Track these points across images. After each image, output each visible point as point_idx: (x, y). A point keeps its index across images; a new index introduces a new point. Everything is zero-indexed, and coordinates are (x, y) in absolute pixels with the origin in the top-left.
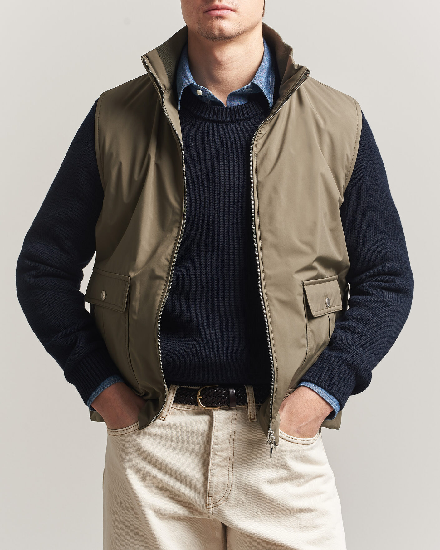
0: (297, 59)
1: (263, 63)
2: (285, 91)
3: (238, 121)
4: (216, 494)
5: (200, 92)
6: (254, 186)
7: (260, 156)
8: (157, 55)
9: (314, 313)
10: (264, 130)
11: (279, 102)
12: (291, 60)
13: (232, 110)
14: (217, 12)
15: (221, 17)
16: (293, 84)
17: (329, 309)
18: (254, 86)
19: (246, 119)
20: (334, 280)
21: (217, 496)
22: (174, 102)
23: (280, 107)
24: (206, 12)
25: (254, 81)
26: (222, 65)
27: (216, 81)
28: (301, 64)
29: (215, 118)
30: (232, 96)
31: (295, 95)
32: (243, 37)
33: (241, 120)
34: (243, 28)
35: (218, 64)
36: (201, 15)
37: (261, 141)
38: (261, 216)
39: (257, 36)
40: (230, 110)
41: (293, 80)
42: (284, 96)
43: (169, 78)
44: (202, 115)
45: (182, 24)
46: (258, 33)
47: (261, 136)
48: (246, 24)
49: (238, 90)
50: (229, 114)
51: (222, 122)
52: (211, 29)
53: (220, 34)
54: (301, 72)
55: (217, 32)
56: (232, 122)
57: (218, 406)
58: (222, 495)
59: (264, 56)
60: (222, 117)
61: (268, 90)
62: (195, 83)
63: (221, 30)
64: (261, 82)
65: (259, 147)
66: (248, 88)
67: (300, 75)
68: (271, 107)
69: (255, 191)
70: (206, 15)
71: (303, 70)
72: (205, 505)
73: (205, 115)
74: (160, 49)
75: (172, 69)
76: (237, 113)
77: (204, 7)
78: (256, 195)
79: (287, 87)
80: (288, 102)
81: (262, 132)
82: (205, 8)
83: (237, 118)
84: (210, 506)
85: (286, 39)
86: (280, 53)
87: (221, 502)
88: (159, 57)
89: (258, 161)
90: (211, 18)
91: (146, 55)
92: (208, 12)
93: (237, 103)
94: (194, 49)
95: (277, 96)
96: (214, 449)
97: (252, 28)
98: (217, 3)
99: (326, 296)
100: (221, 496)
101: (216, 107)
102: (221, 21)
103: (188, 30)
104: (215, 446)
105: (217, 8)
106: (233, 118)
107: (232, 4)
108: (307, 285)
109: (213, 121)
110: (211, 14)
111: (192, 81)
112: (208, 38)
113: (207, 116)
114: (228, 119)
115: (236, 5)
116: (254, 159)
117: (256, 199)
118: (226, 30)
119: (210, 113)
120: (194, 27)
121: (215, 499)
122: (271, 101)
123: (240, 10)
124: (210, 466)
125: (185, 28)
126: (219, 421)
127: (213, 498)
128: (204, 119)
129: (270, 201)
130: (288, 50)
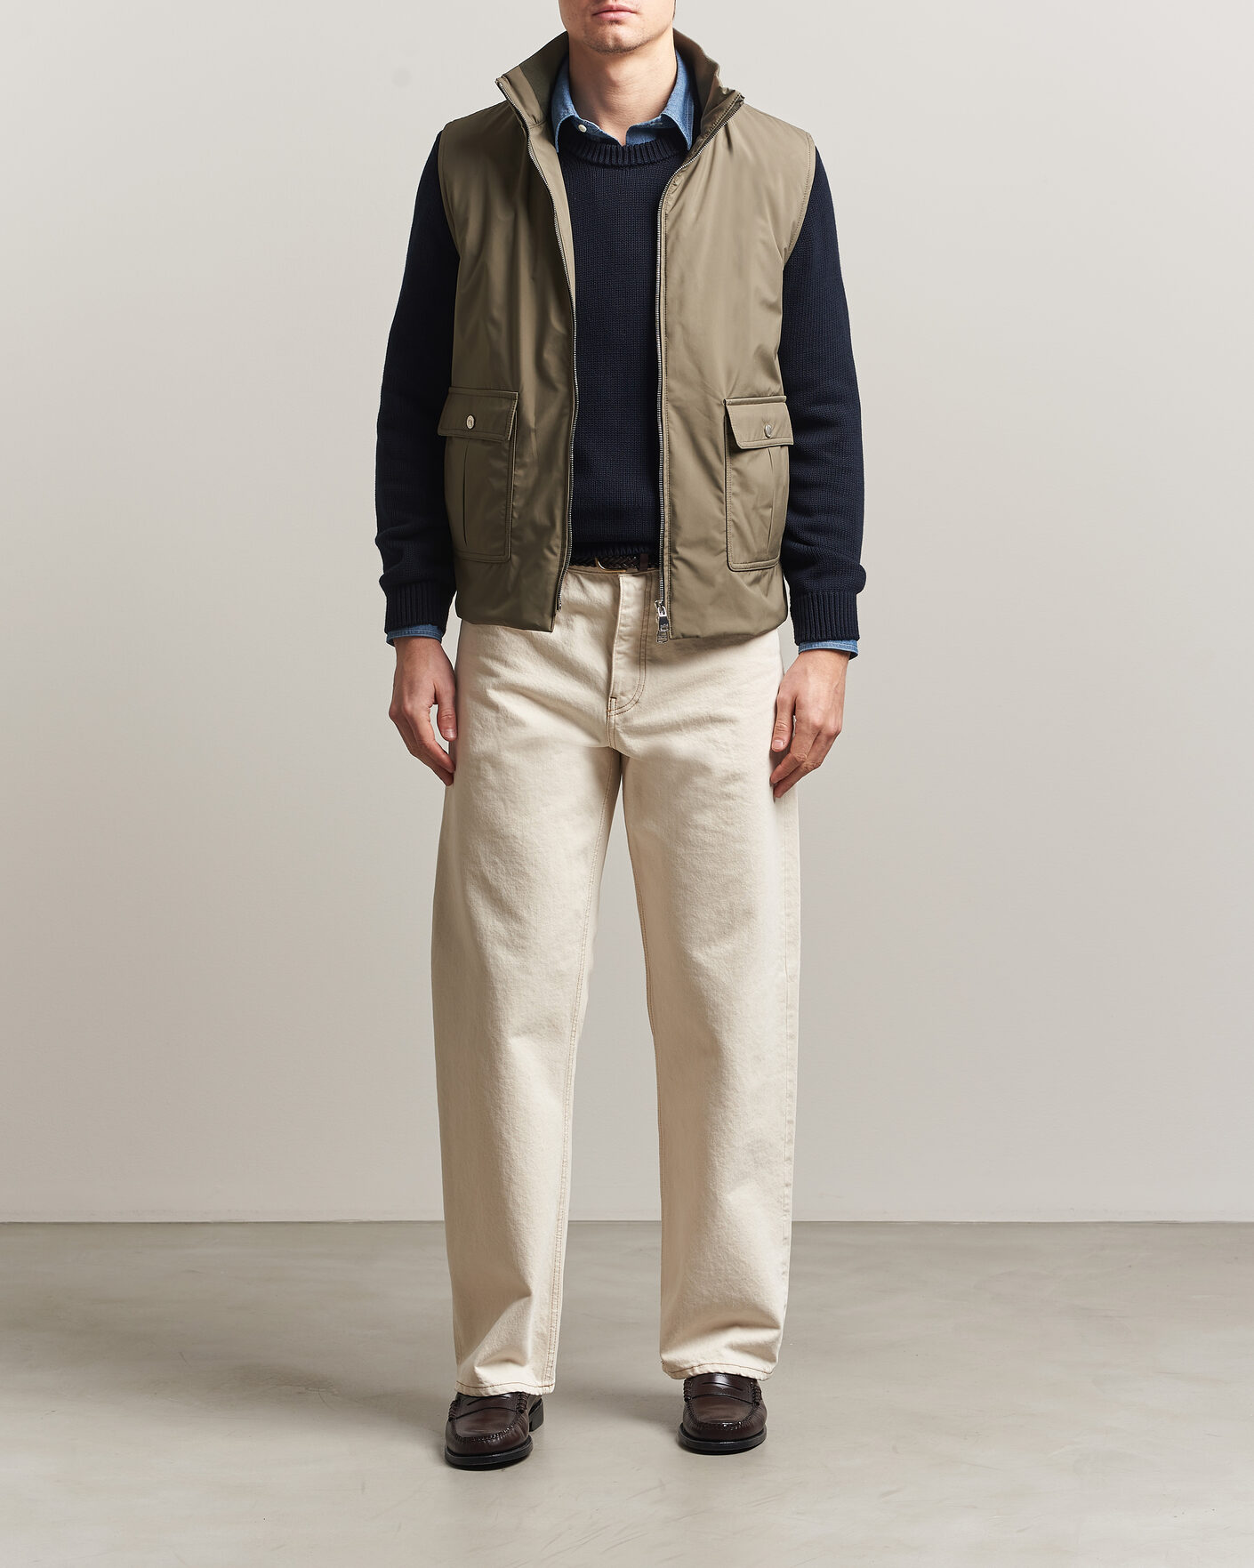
0: (725, 80)
1: (677, 87)
2: (710, 125)
3: (639, 165)
4: (622, 694)
5: (583, 128)
6: (661, 259)
7: (672, 216)
8: (521, 74)
9: (741, 444)
10: (679, 179)
11: (701, 140)
12: (717, 82)
13: (632, 149)
14: (612, 15)
15: (617, 22)
16: (720, 116)
17: (769, 441)
18: (667, 119)
19: (652, 163)
20: (781, 401)
21: (623, 698)
22: (549, 135)
23: (703, 146)
24: (595, 14)
25: (666, 112)
26: (618, 87)
27: (610, 109)
28: (731, 88)
29: (607, 162)
30: (634, 131)
31: (721, 131)
32: (647, 47)
33: (645, 164)
34: (647, 36)
35: (613, 85)
36: (588, 19)
37: (674, 196)
38: (668, 301)
39: (666, 47)
40: (629, 150)
41: (721, 109)
42: (707, 133)
43: (541, 106)
44: (589, 157)
45: (561, 29)
46: (667, 43)
47: (674, 188)
48: (650, 31)
49: (643, 124)
50: (627, 156)
51: (618, 167)
52: (603, 38)
53: (615, 46)
54: (732, 99)
55: (611, 43)
56: (631, 166)
57: (623, 569)
58: (631, 697)
59: (678, 77)
60: (617, 160)
61: (684, 124)
62: (577, 116)
63: (617, 39)
64: (675, 112)
65: (671, 203)
66: (657, 121)
67: (730, 102)
68: (689, 148)
69: (663, 266)
70: (594, 17)
71: (734, 95)
72: (605, 710)
73: (592, 157)
74: (524, 66)
75: (545, 93)
76: (638, 154)
77: (592, 8)
78: (663, 272)
79: (711, 119)
80: (712, 141)
81: (677, 183)
82: (595, 9)
83: (639, 161)
84: (613, 712)
85: (710, 52)
86: (701, 72)
87: (629, 706)
88: (524, 77)
89: (669, 224)
90: (602, 24)
91: (505, 76)
92: (601, 15)
93: (641, 140)
94: (578, 65)
95: (697, 132)
96: (620, 631)
97: (660, 34)
98: (611, 2)
99: (765, 422)
100: (628, 699)
101: (609, 147)
102: (617, 26)
103: (568, 38)
104: (622, 628)
105: (611, 10)
106: (633, 162)
107: (632, 3)
108: (733, 404)
109: (604, 166)
110: (602, 18)
111: (572, 111)
112: (598, 50)
113: (595, 160)
114: (626, 163)
115: (637, 5)
116: (663, 220)
117: (663, 277)
118: (624, 40)
119: (599, 155)
120: (578, 34)
121: (621, 701)
122: (689, 141)
123: (643, 11)
124: (614, 655)
125: (564, 36)
126: (628, 594)
127: (618, 700)
128: (592, 164)
129: (682, 281)
130: (713, 67)
